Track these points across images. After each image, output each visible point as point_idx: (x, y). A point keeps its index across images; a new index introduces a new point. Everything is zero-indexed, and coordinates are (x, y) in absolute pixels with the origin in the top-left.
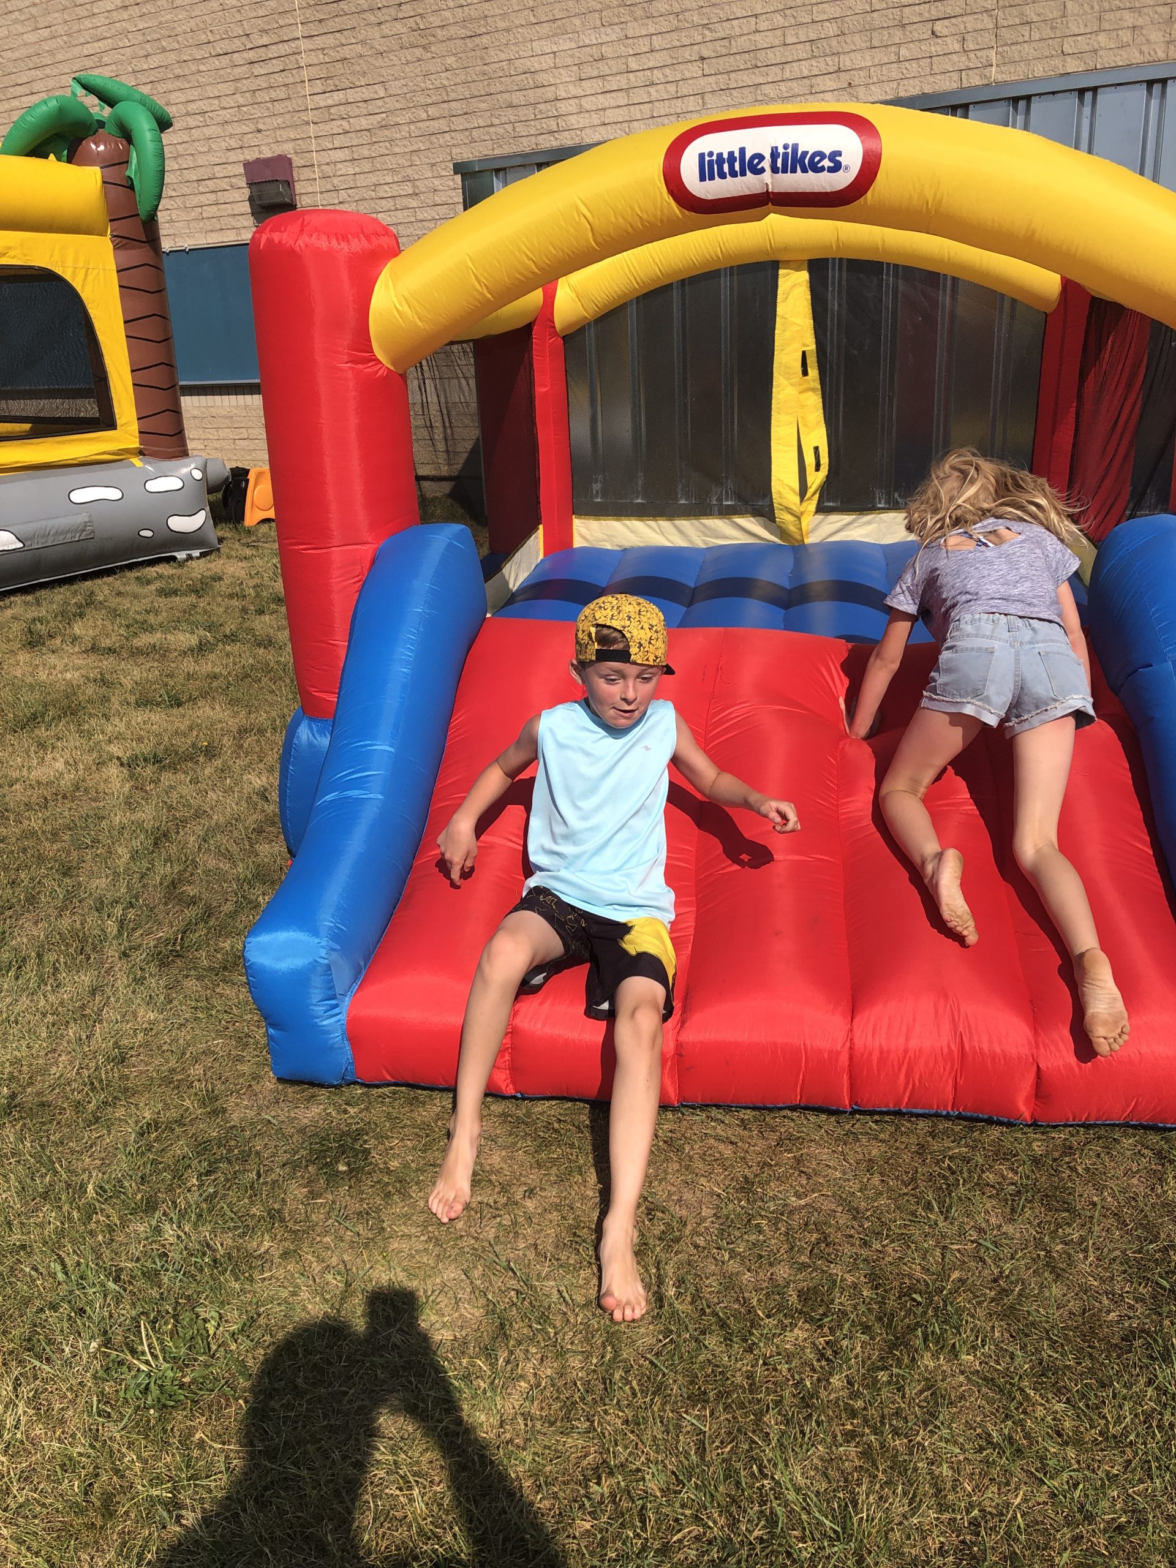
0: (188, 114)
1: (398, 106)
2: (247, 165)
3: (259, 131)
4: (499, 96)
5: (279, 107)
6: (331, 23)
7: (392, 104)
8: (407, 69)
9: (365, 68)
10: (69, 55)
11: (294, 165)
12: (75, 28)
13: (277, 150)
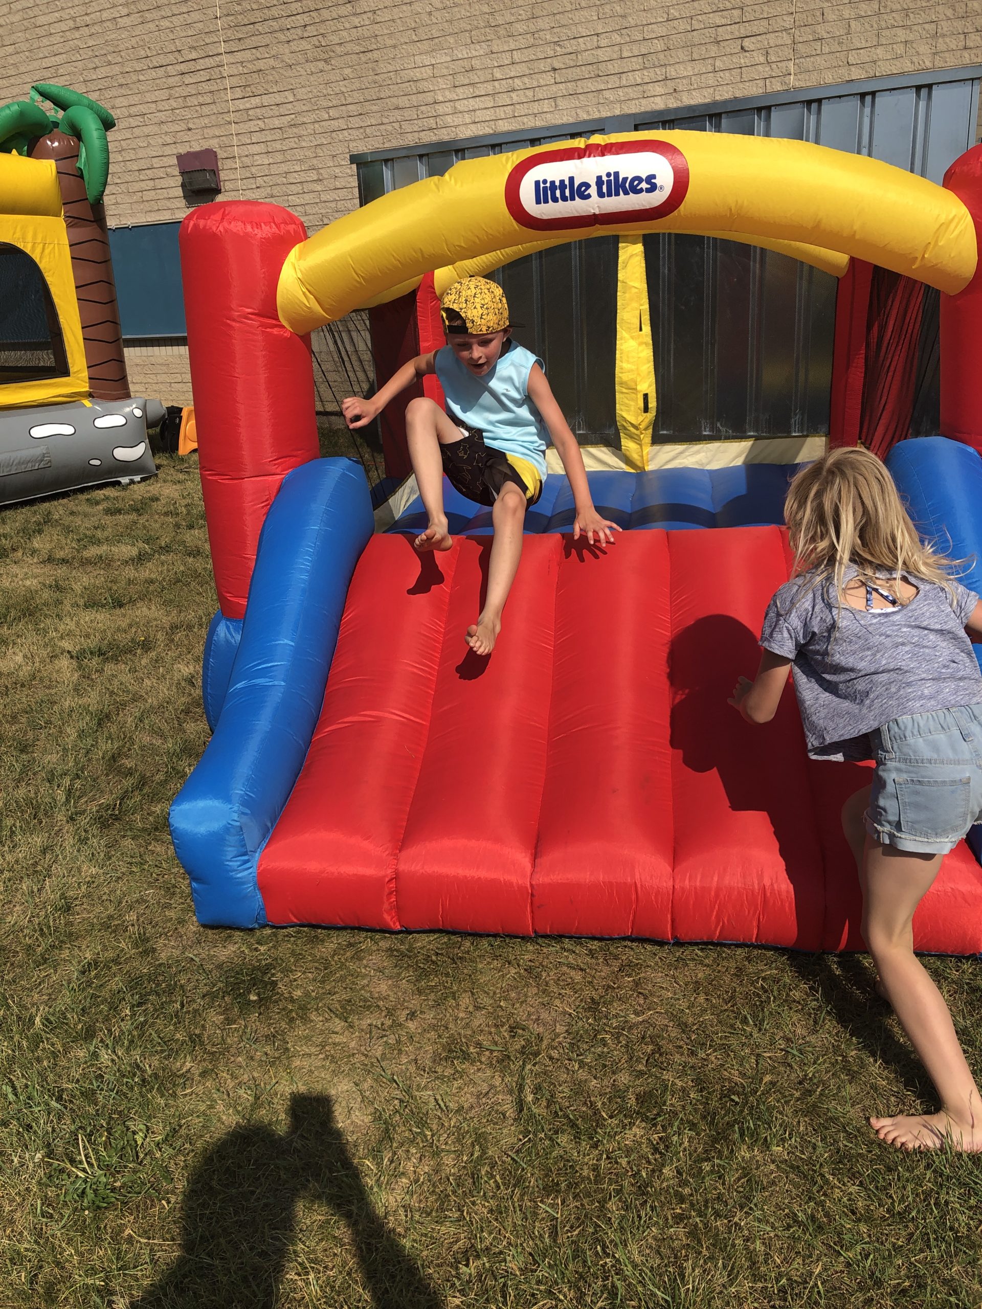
0: (130, 116)
1: (305, 108)
2: (180, 157)
3: (190, 129)
4: (388, 100)
5: (206, 110)
6: (248, 41)
7: (299, 107)
8: (312, 79)
9: (277, 78)
10: (30, 68)
11: (219, 157)
12: (35, 46)
13: (205, 145)
